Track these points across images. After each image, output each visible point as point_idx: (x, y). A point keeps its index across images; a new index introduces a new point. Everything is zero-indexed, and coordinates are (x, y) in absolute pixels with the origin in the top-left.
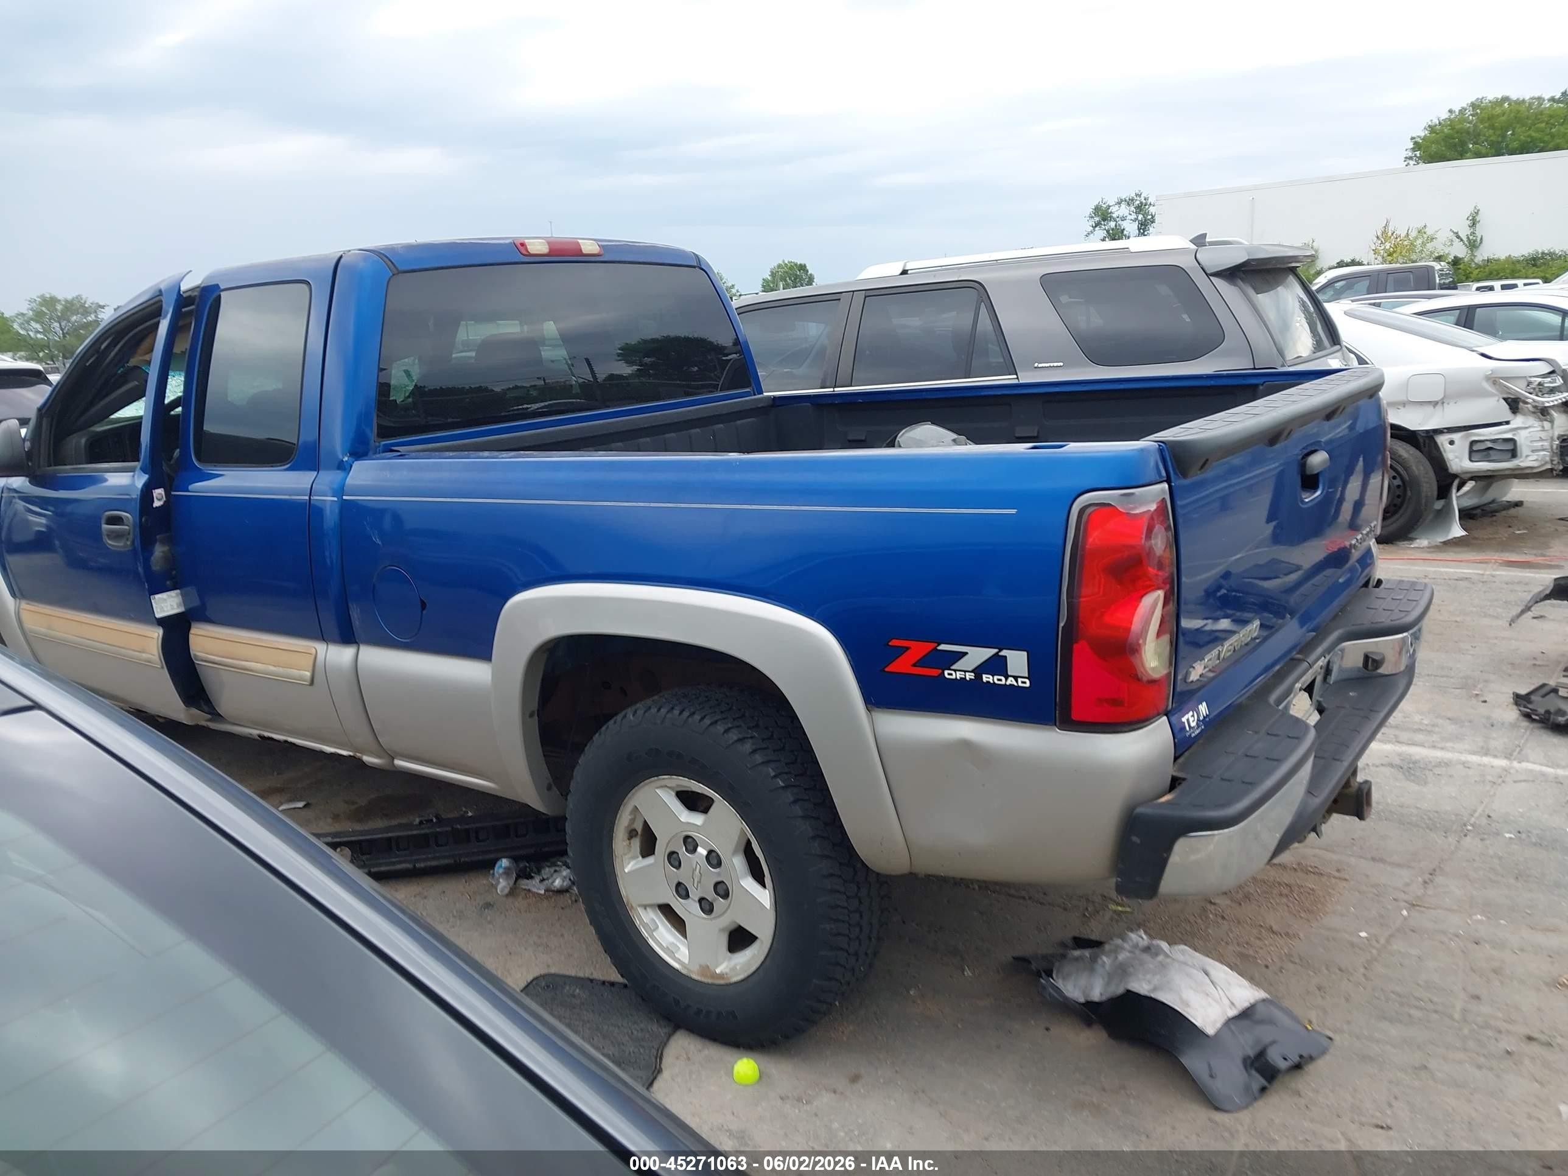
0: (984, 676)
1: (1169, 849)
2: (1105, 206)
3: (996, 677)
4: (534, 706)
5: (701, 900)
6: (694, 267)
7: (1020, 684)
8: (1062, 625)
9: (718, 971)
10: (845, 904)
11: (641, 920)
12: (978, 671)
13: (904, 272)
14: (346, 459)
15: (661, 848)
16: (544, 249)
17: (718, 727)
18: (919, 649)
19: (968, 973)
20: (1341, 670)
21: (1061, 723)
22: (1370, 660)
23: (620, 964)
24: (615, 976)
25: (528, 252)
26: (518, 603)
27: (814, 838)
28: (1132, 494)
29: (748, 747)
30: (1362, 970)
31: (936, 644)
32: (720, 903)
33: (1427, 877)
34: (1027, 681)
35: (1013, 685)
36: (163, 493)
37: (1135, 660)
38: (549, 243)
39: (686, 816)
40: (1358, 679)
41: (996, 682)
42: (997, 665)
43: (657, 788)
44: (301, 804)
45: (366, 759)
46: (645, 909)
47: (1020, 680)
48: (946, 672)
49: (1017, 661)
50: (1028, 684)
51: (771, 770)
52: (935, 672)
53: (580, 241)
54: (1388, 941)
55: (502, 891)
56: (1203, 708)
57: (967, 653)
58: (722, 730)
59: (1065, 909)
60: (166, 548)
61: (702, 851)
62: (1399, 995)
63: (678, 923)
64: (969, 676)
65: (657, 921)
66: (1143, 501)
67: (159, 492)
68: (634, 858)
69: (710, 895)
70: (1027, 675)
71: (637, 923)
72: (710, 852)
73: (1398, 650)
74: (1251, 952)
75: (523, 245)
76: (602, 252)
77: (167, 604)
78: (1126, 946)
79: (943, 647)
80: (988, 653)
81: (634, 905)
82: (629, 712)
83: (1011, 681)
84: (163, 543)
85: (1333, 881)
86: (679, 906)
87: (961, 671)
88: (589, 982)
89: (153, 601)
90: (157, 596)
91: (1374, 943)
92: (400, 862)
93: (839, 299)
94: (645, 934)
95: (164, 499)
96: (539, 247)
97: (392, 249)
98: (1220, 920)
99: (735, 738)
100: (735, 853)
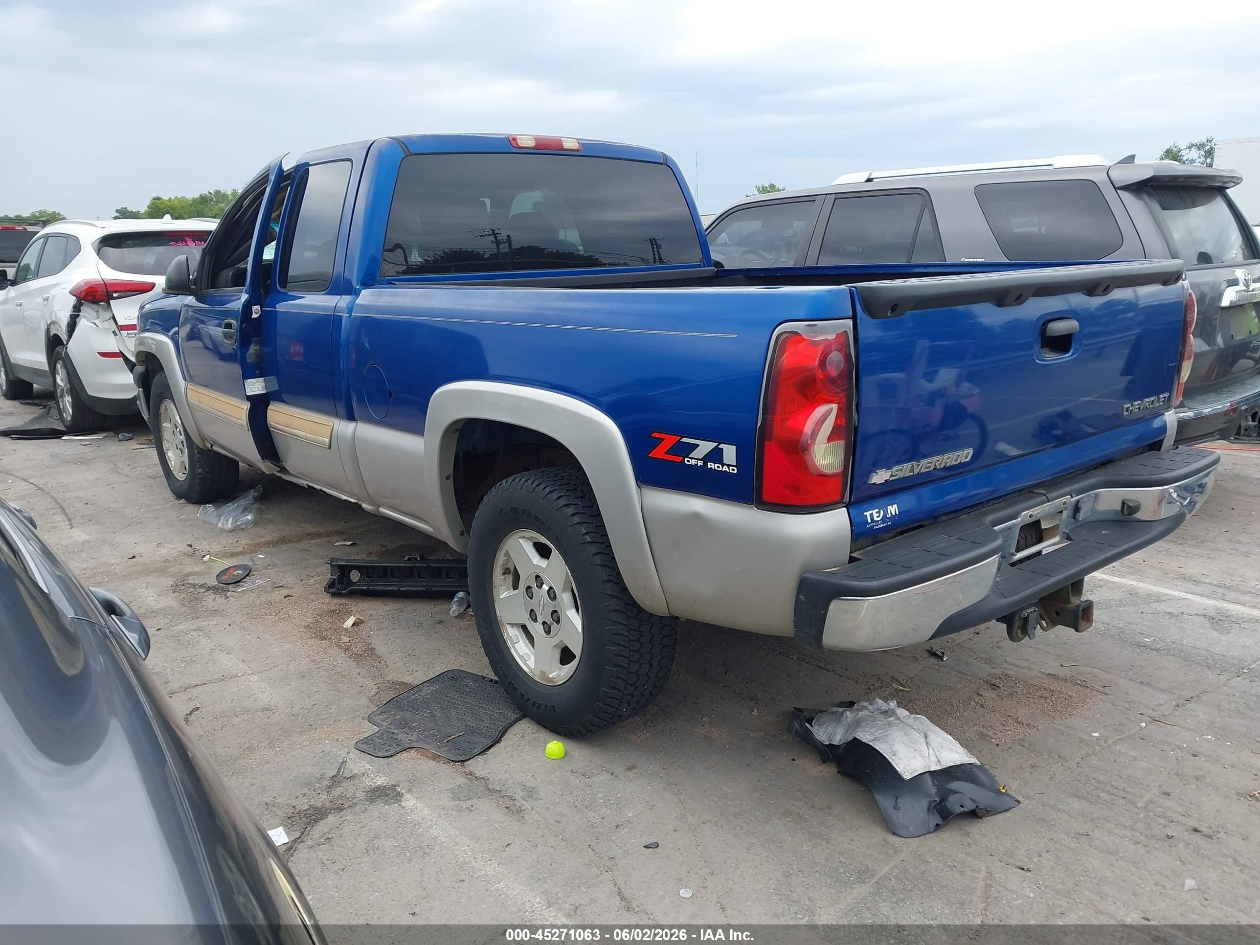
0: (709, 464)
1: (826, 608)
2: (1176, 149)
3: (716, 465)
4: (450, 471)
5: (544, 623)
6: (661, 164)
7: (731, 471)
8: (758, 426)
9: (550, 676)
10: (627, 634)
11: (508, 634)
12: (706, 459)
13: (869, 180)
14: (358, 287)
15: (522, 585)
16: (531, 144)
17: (554, 495)
18: (670, 440)
19: (755, 713)
20: (1093, 510)
21: (756, 503)
22: (1126, 506)
23: (494, 665)
24: (492, 675)
25: (517, 144)
26: (440, 393)
27: (608, 581)
28: (815, 325)
29: (571, 510)
30: (1078, 760)
31: (680, 438)
32: (554, 626)
33: (1181, 702)
34: (735, 469)
35: (726, 471)
36: (259, 308)
37: (807, 458)
38: (535, 139)
39: (536, 559)
40: (1113, 521)
41: (716, 468)
42: (716, 455)
43: (520, 538)
44: (349, 543)
45: (364, 505)
46: (512, 627)
47: (731, 468)
48: (686, 459)
49: (730, 452)
50: (735, 472)
51: (583, 529)
52: (680, 459)
53: (562, 139)
54: (1115, 743)
55: (453, 614)
56: (893, 509)
57: (698, 445)
58: (556, 497)
59: (856, 682)
60: (258, 347)
61: (545, 587)
62: (1099, 782)
63: (530, 638)
64: (700, 463)
65: (519, 637)
66: (823, 331)
67: (256, 308)
68: (508, 589)
69: (549, 620)
70: (735, 464)
71: (505, 636)
72: (551, 588)
73: (1158, 502)
74: (991, 733)
75: (514, 139)
76: (581, 148)
77: (256, 386)
78: (870, 707)
79: (684, 440)
80: (712, 445)
81: (505, 624)
82: (504, 482)
83: (725, 468)
84: (257, 343)
85: (1095, 693)
86: (531, 626)
87: (695, 459)
88: (482, 678)
89: (245, 383)
90: (249, 380)
91: (1102, 742)
92: (391, 586)
93: (815, 201)
94: (509, 644)
95: (260, 313)
96: (527, 142)
97: (409, 138)
98: (978, 707)
99: (563, 503)
100: (564, 590)
